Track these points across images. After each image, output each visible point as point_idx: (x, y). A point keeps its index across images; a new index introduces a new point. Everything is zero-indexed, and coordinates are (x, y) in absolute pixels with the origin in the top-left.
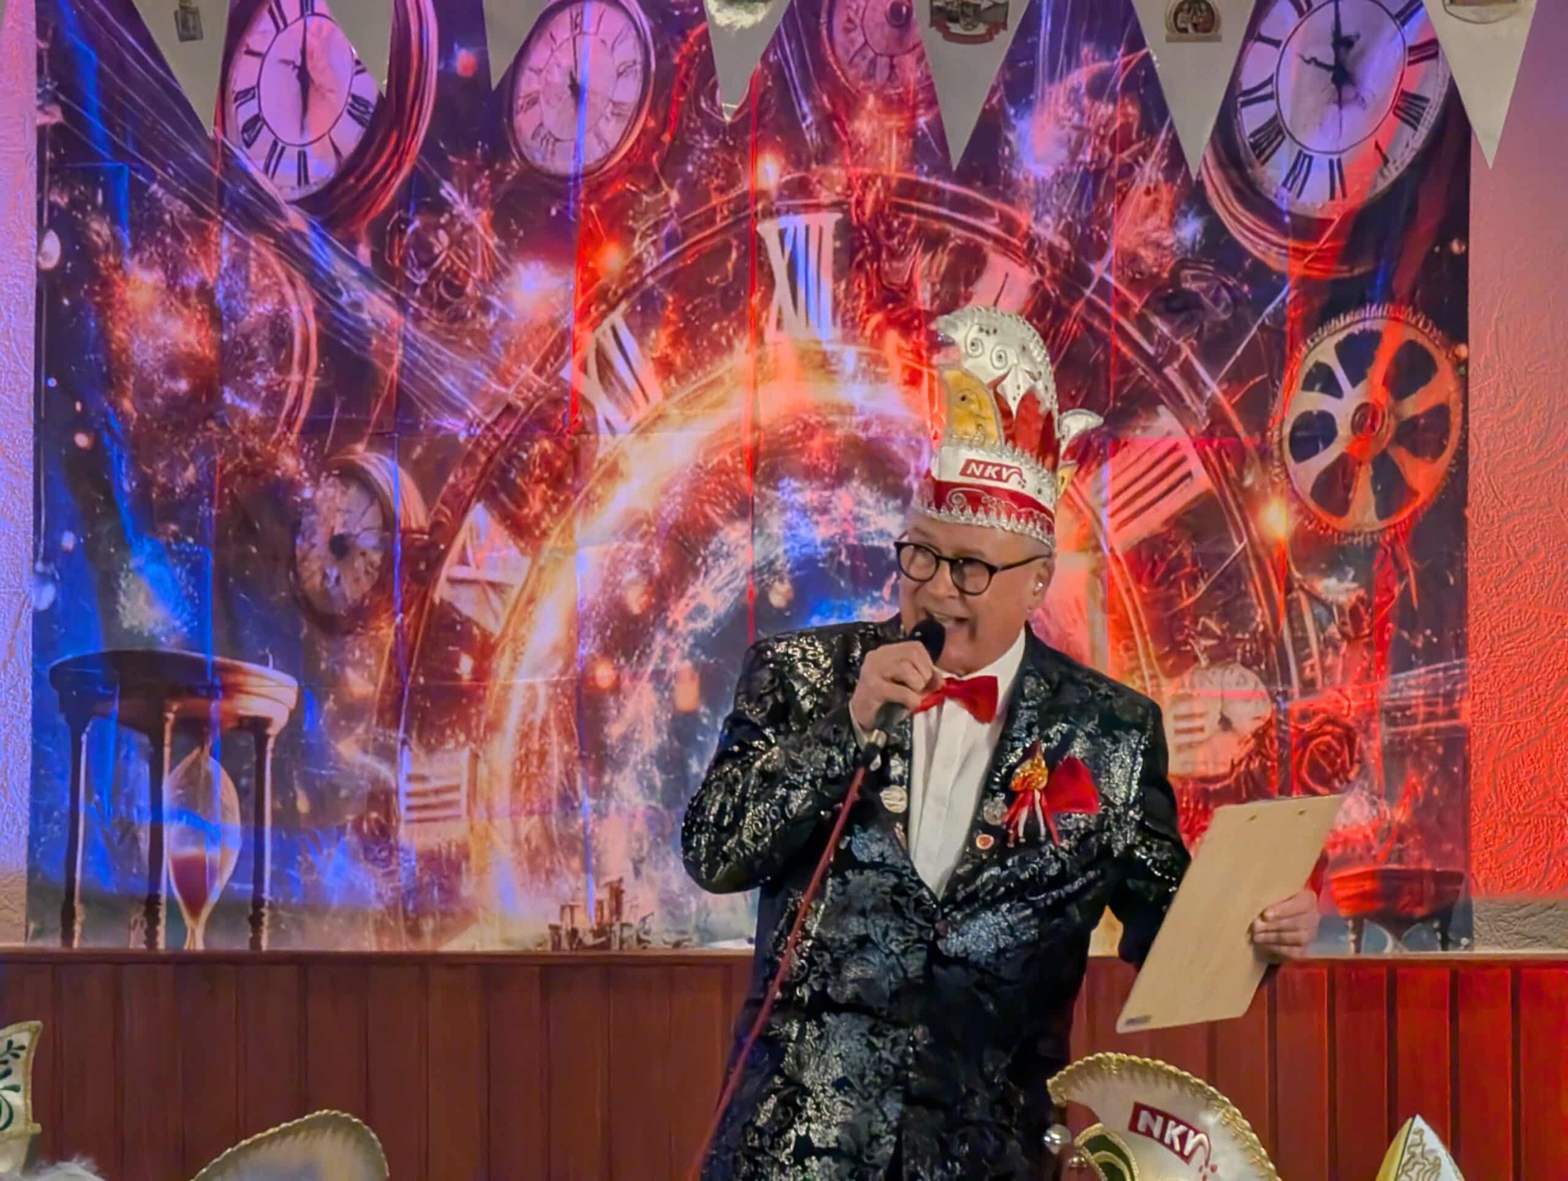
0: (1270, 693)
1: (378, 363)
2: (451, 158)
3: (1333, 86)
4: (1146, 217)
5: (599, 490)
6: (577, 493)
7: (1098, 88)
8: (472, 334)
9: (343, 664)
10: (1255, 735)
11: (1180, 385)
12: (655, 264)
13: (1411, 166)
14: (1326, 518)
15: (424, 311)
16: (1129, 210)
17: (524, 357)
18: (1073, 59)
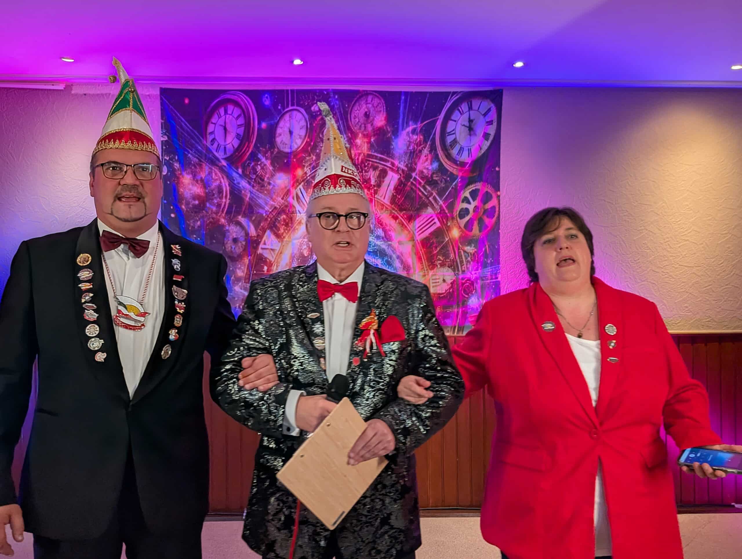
0: (455, 274)
1: (244, 197)
2: (261, 149)
3: (468, 131)
4: (425, 162)
5: (297, 227)
6: (292, 228)
7: (414, 131)
8: (266, 190)
9: (236, 268)
10: (451, 283)
11: (433, 202)
12: (310, 174)
13: (487, 150)
14: (467, 232)
15: (255, 185)
16: (421, 161)
17: (279, 195)
18: (408, 125)
